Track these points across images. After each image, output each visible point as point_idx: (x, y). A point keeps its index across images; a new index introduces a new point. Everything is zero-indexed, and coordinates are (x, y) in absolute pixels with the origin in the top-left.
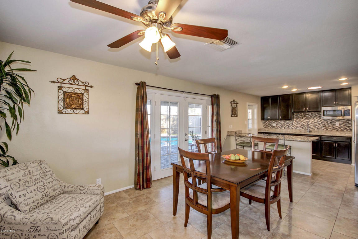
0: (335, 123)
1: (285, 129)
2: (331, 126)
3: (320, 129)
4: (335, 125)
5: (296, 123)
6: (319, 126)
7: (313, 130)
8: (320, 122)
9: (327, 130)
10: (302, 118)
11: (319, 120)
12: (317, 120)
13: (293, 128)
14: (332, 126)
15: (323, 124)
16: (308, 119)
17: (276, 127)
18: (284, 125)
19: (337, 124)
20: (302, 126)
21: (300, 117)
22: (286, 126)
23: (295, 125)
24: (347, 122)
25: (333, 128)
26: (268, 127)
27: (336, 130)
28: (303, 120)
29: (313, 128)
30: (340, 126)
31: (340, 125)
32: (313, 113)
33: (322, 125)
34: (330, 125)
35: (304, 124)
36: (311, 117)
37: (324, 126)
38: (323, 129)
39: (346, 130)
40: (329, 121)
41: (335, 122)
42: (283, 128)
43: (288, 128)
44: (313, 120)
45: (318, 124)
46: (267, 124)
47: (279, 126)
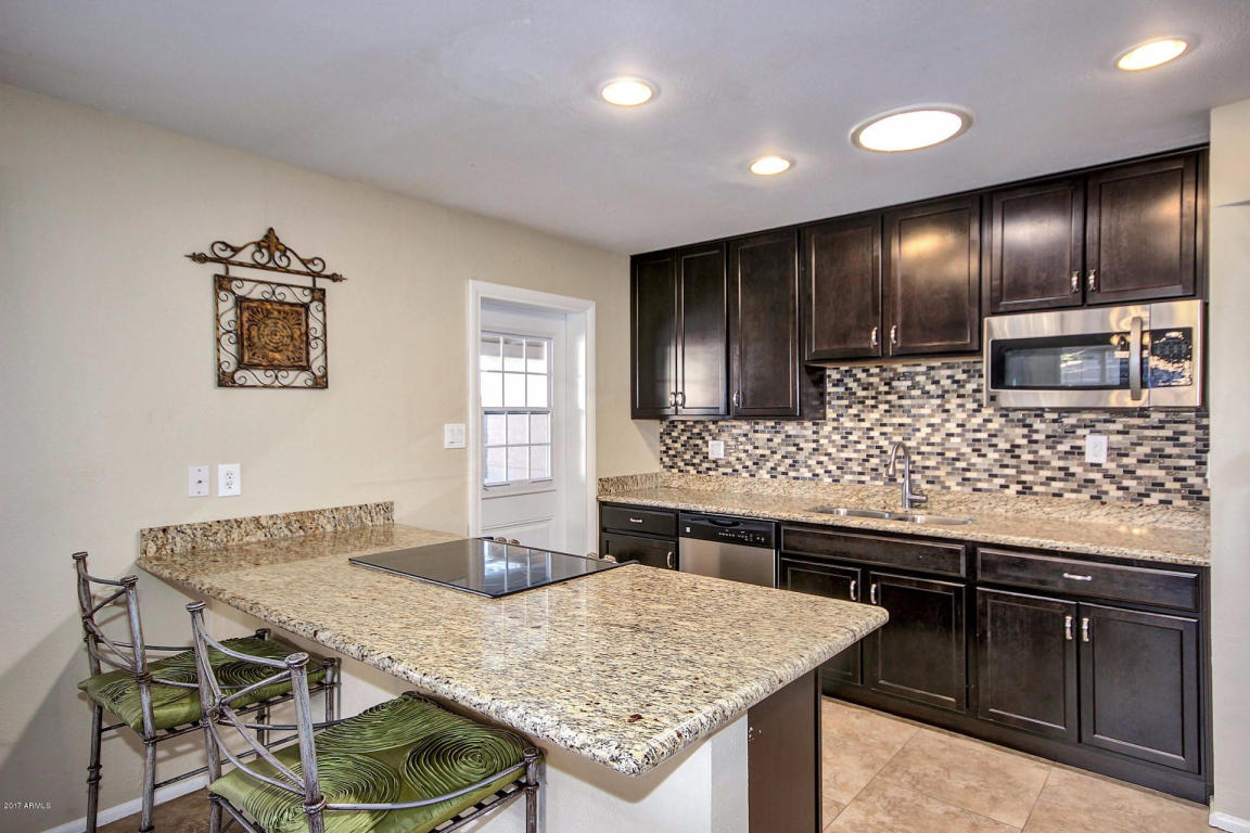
0: (1078, 443)
1: (776, 483)
2: (1056, 463)
3: (979, 485)
4: (1077, 451)
5: (836, 437)
6: (975, 459)
7: (937, 487)
8: (983, 436)
9: (1026, 489)
10: (870, 402)
11: (977, 420)
12: (960, 416)
13: (820, 471)
14: (1061, 464)
15: (1004, 445)
16: (907, 412)
17: (729, 464)
18: (768, 452)
19: (1096, 448)
20: (874, 461)
21: (861, 393)
22: (778, 457)
23: (832, 450)
24: (1169, 433)
25: (1069, 475)
26: (681, 464)
27: (1085, 496)
28: (875, 415)
29: (941, 473)
30: (1111, 467)
31: (1117, 453)
32: (936, 363)
33: (992, 455)
34: (1044, 453)
35: (883, 442)
36: (926, 393)
37: (1008, 460)
38: (1002, 481)
39: (1155, 497)
40: (1037, 425)
41: (1080, 432)
42: (764, 474)
43: (792, 474)
44: (936, 420)
45: (967, 450)
46: (678, 445)
47: (743, 455)
